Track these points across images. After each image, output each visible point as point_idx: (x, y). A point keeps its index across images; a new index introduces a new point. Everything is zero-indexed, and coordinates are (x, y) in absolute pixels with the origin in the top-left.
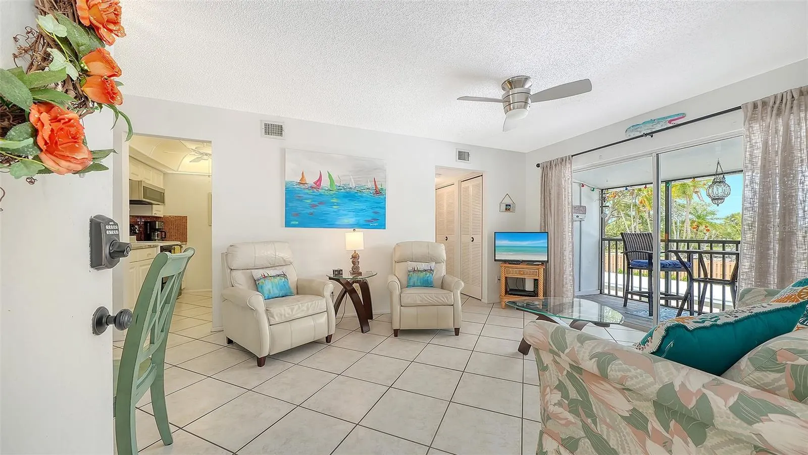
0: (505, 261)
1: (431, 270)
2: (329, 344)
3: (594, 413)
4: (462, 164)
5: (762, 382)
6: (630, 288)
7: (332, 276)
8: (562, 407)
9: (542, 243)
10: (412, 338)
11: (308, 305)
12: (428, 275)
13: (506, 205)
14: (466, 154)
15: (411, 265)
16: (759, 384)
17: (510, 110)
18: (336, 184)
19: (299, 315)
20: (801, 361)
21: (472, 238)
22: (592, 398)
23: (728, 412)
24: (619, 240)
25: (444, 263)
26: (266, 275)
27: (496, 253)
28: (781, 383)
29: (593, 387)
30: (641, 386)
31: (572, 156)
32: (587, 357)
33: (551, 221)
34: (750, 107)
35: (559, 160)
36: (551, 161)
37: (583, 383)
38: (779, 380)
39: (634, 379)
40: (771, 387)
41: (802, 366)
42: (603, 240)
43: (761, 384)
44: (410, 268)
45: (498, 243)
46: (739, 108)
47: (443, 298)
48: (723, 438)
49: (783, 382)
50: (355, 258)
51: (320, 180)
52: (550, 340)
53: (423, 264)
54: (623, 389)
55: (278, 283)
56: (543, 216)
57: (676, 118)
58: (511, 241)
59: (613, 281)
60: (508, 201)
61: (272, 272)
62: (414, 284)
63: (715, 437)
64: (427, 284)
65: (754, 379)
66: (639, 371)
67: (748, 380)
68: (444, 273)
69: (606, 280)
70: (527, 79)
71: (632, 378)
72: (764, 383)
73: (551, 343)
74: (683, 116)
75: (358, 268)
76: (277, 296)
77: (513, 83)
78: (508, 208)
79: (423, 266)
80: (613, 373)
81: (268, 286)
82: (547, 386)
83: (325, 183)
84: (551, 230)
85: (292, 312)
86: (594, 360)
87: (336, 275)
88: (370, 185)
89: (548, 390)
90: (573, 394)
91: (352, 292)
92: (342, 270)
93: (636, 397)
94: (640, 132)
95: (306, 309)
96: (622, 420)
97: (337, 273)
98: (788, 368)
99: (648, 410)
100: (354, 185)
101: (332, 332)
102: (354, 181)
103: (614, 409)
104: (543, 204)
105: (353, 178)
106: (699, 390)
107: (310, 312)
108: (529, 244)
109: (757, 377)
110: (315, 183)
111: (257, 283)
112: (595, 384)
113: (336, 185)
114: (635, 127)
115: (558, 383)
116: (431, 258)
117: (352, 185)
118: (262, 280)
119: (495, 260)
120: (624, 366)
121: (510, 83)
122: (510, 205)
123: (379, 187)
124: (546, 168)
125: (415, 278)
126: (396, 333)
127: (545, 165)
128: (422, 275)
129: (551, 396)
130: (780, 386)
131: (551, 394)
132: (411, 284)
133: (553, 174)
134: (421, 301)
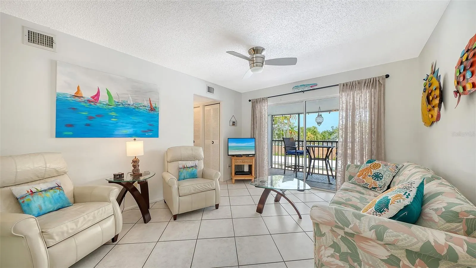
0: (233, 156)
1: (196, 166)
2: (115, 243)
3: (360, 260)
4: (210, 95)
5: (450, 228)
6: (287, 164)
7: (113, 180)
8: (334, 258)
9: (252, 144)
10: (187, 218)
11: (94, 214)
12: (194, 170)
13: (233, 122)
14: (212, 89)
15: (181, 164)
16: (448, 229)
17: (254, 66)
18: (114, 99)
19: (86, 226)
20: (471, 217)
21: (213, 141)
22: (359, 251)
23: (467, 254)
24: (282, 141)
25: (202, 160)
26: (34, 190)
27: (229, 151)
28: (460, 228)
29: (361, 244)
30: (409, 245)
31: (268, 98)
32: (367, 229)
33: (257, 132)
34: (342, 85)
35: (262, 99)
36: (257, 99)
37: (354, 243)
38: (459, 226)
39: (404, 240)
40: (455, 230)
41: (472, 219)
42: (273, 141)
43: (450, 229)
44: (181, 166)
45: (230, 145)
46: (338, 85)
47: (209, 185)
48: (449, 265)
49: (461, 227)
50: (135, 162)
51: (98, 94)
52: (336, 219)
53: (190, 162)
54: (385, 244)
55: (51, 197)
56: (253, 129)
57: (314, 85)
58: (237, 143)
59: (277, 160)
60: (233, 120)
61: (42, 186)
62: (184, 177)
63: (444, 265)
64: (193, 176)
65: (446, 227)
66: (405, 235)
67: (442, 227)
68: (202, 167)
69: (274, 160)
70: (263, 49)
71: (402, 240)
72: (451, 228)
73: (338, 222)
74: (316, 85)
75: (138, 170)
76: (51, 210)
77: (256, 50)
78: (234, 124)
79: (190, 164)
80: (389, 238)
81: (37, 203)
82: (322, 246)
83: (103, 98)
84: (257, 136)
85: (77, 226)
86: (373, 231)
87: (117, 178)
88: (146, 103)
89: (323, 247)
90: (344, 248)
91: (133, 191)
92: (123, 174)
93: (394, 248)
94: (299, 90)
95: (92, 218)
96: (381, 262)
97: (118, 177)
98: (464, 221)
99: (401, 255)
100: (132, 102)
101: (119, 231)
102: (132, 99)
103: (376, 256)
104: (253, 123)
105: (131, 97)
106: (445, 243)
107: (98, 220)
108: (246, 145)
109: (447, 226)
110: (93, 97)
111: (21, 201)
112: (364, 242)
113: (114, 101)
114: (297, 87)
115: (332, 243)
116: (194, 157)
117: (130, 102)
118: (30, 197)
119: (228, 155)
120: (395, 233)
121: (254, 50)
122: (235, 122)
123: (154, 105)
124: (254, 103)
125: (185, 173)
126: (175, 217)
127: (254, 101)
128: (190, 170)
129: (325, 252)
130: (460, 229)
131: (325, 250)
132: (182, 177)
133: (258, 106)
134: (194, 190)
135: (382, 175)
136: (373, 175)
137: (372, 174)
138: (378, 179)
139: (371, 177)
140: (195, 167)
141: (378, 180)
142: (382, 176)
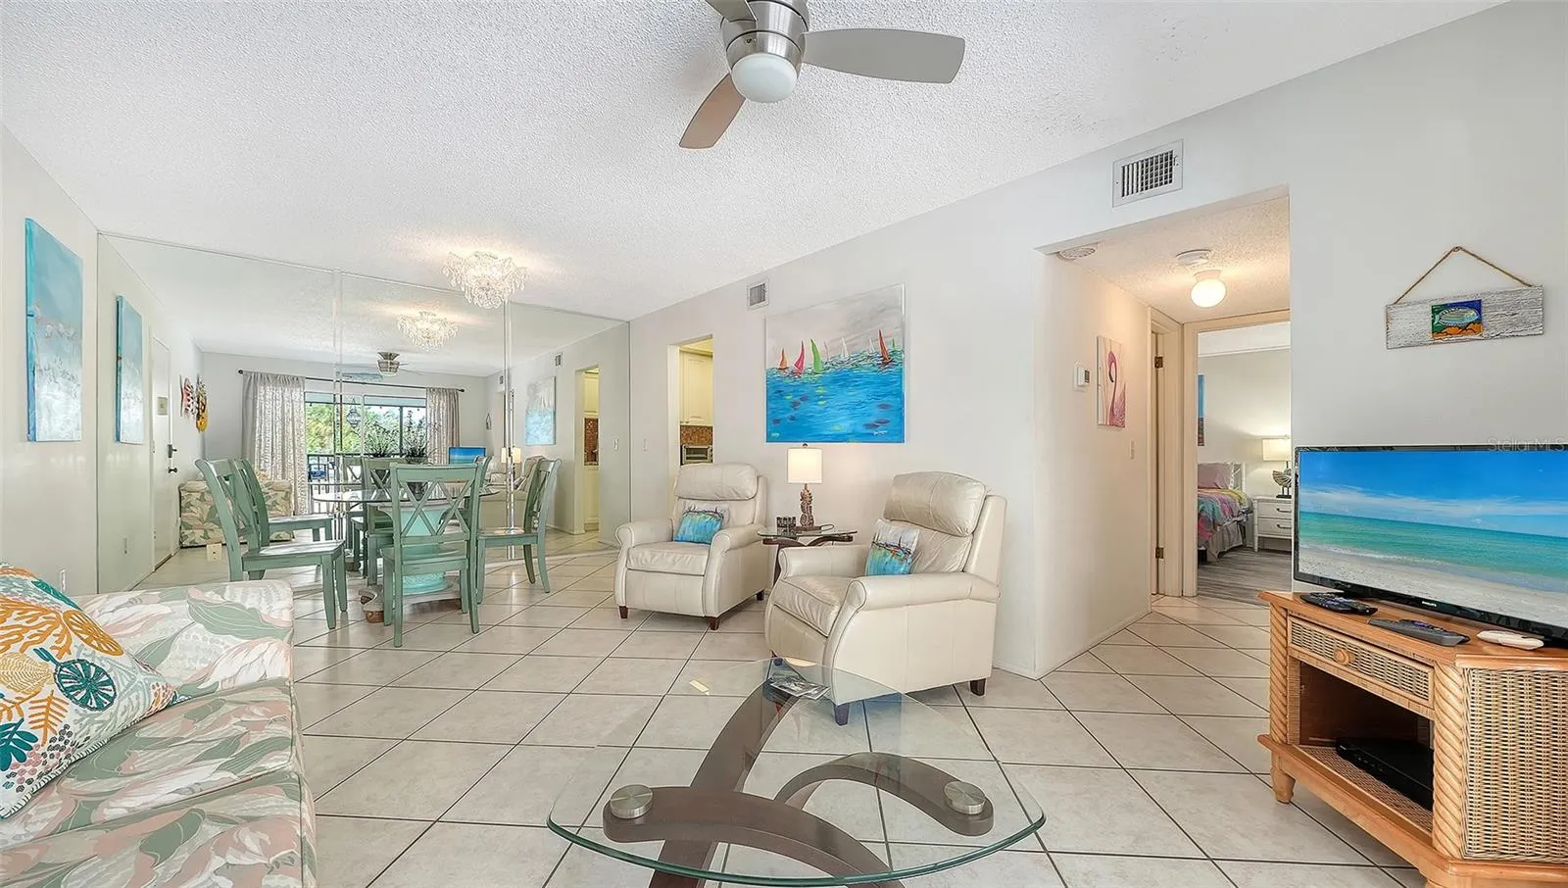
4: (1140, 209)
14: (1159, 163)
18: (822, 359)
50: (806, 499)
51: (802, 357)
53: (894, 529)
76: (692, 539)
83: (809, 362)
87: (785, 527)
88: (873, 348)
100: (847, 355)
102: (848, 345)
105: (847, 342)
107: (675, 569)
110: (797, 364)
113: (822, 362)
116: (935, 520)
117: (845, 356)
119: (1296, 575)
123: (889, 348)
135: (111, 694)
136: (68, 664)
137: (66, 658)
138: (87, 697)
139: (52, 666)
140: (892, 548)
141: (83, 703)
142: (112, 700)
